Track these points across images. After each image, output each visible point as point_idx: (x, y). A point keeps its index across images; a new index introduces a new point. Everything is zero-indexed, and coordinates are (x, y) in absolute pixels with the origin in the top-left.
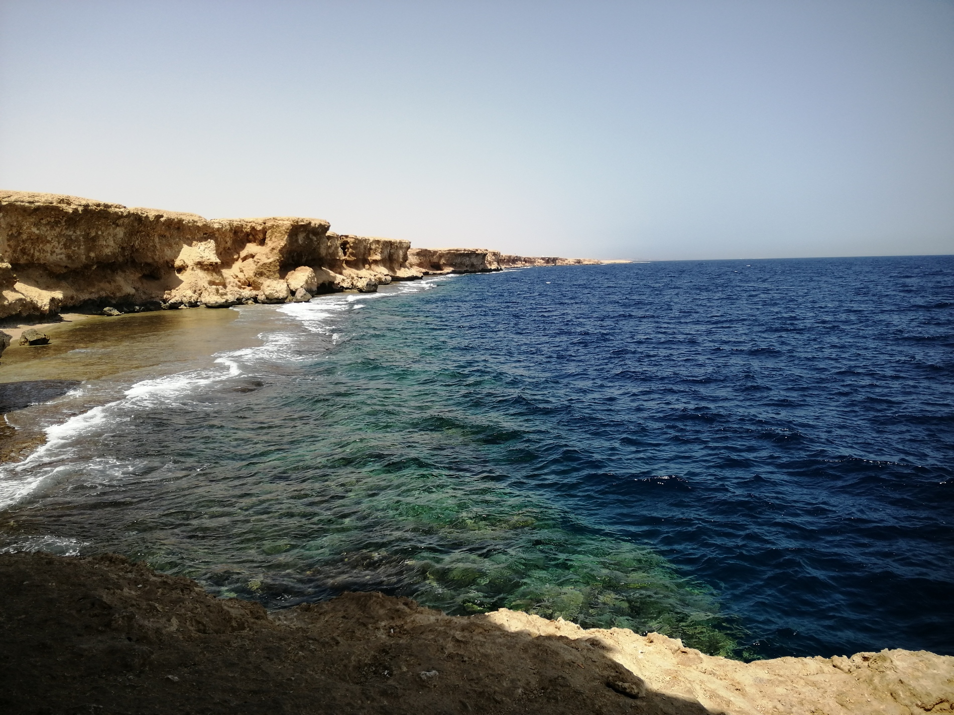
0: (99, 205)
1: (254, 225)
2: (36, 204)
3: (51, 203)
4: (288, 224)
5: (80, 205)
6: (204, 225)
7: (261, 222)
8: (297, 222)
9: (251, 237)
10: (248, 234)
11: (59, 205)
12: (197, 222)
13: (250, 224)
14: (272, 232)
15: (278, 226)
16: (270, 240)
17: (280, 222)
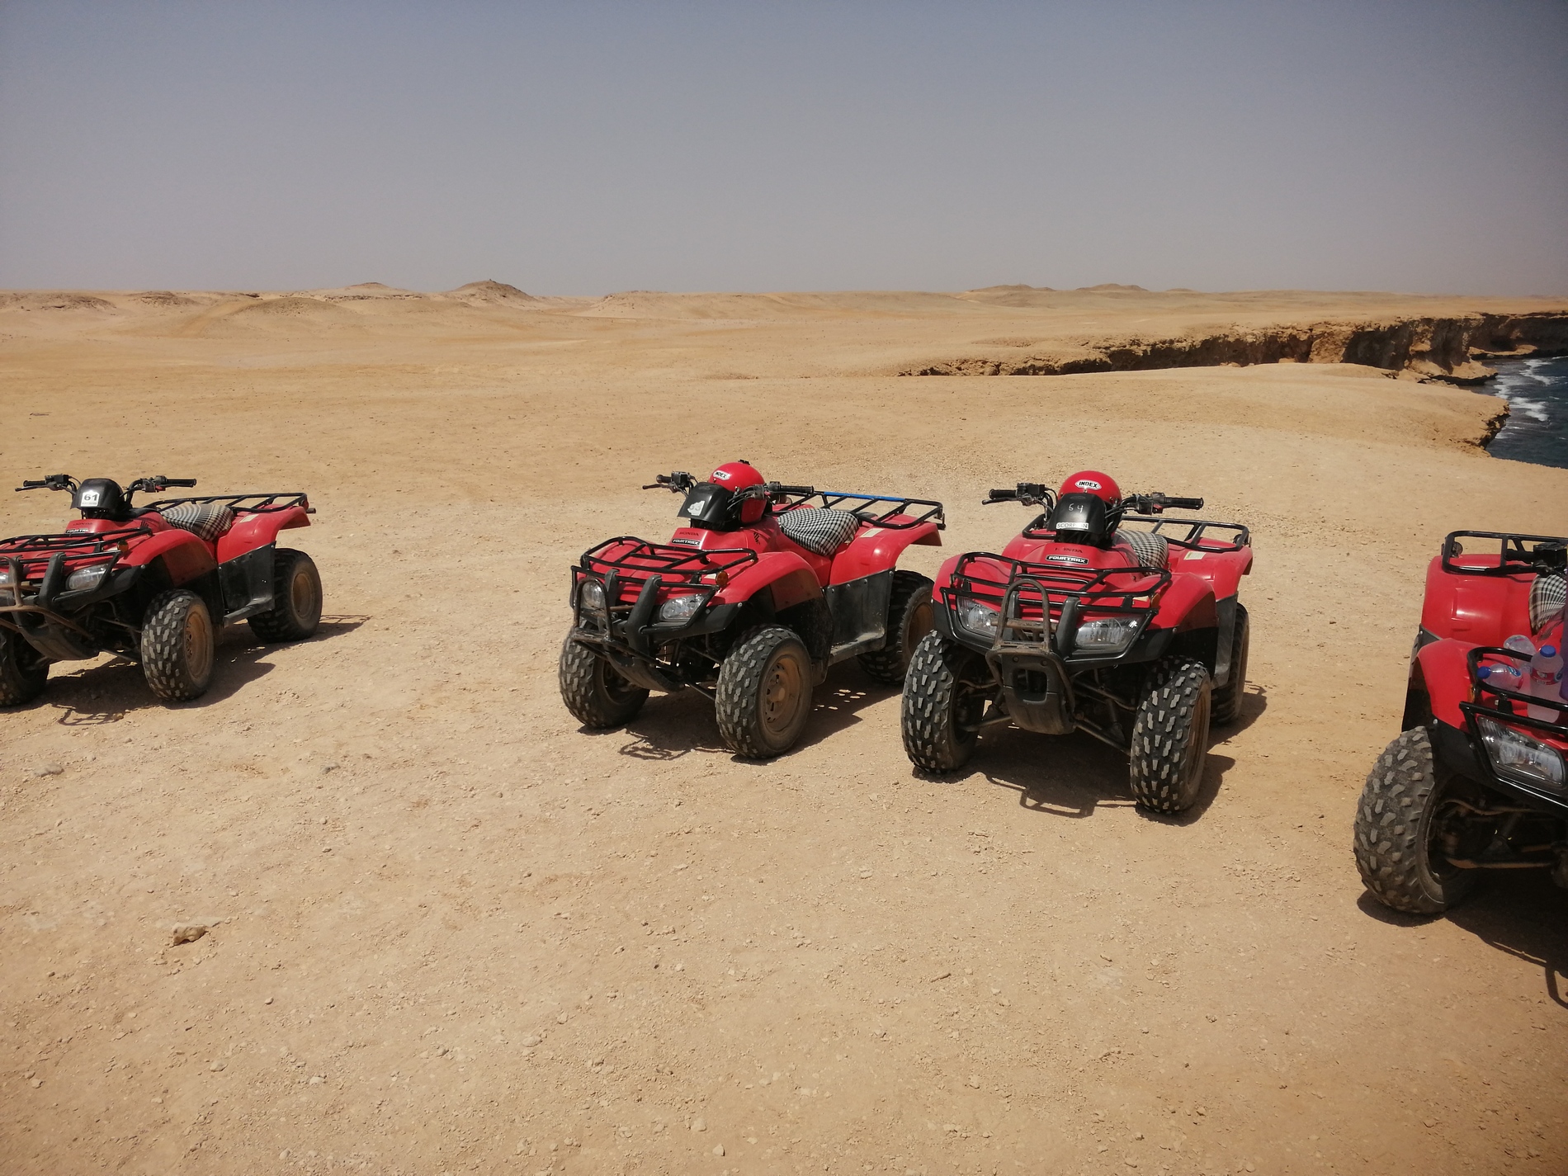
0: (1164, 343)
1: (1295, 332)
2: (1112, 349)
3: (1125, 346)
4: (1347, 330)
5: (1148, 345)
6: (1237, 340)
7: (1306, 328)
8: (1363, 328)
9: (1287, 349)
10: (1283, 345)
11: (1132, 348)
12: (1227, 336)
13: (1289, 331)
14: (1321, 341)
15: (1331, 334)
16: (1318, 354)
17: (1335, 328)
